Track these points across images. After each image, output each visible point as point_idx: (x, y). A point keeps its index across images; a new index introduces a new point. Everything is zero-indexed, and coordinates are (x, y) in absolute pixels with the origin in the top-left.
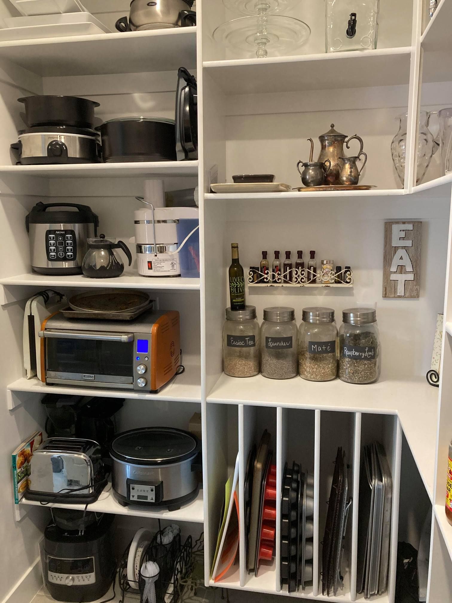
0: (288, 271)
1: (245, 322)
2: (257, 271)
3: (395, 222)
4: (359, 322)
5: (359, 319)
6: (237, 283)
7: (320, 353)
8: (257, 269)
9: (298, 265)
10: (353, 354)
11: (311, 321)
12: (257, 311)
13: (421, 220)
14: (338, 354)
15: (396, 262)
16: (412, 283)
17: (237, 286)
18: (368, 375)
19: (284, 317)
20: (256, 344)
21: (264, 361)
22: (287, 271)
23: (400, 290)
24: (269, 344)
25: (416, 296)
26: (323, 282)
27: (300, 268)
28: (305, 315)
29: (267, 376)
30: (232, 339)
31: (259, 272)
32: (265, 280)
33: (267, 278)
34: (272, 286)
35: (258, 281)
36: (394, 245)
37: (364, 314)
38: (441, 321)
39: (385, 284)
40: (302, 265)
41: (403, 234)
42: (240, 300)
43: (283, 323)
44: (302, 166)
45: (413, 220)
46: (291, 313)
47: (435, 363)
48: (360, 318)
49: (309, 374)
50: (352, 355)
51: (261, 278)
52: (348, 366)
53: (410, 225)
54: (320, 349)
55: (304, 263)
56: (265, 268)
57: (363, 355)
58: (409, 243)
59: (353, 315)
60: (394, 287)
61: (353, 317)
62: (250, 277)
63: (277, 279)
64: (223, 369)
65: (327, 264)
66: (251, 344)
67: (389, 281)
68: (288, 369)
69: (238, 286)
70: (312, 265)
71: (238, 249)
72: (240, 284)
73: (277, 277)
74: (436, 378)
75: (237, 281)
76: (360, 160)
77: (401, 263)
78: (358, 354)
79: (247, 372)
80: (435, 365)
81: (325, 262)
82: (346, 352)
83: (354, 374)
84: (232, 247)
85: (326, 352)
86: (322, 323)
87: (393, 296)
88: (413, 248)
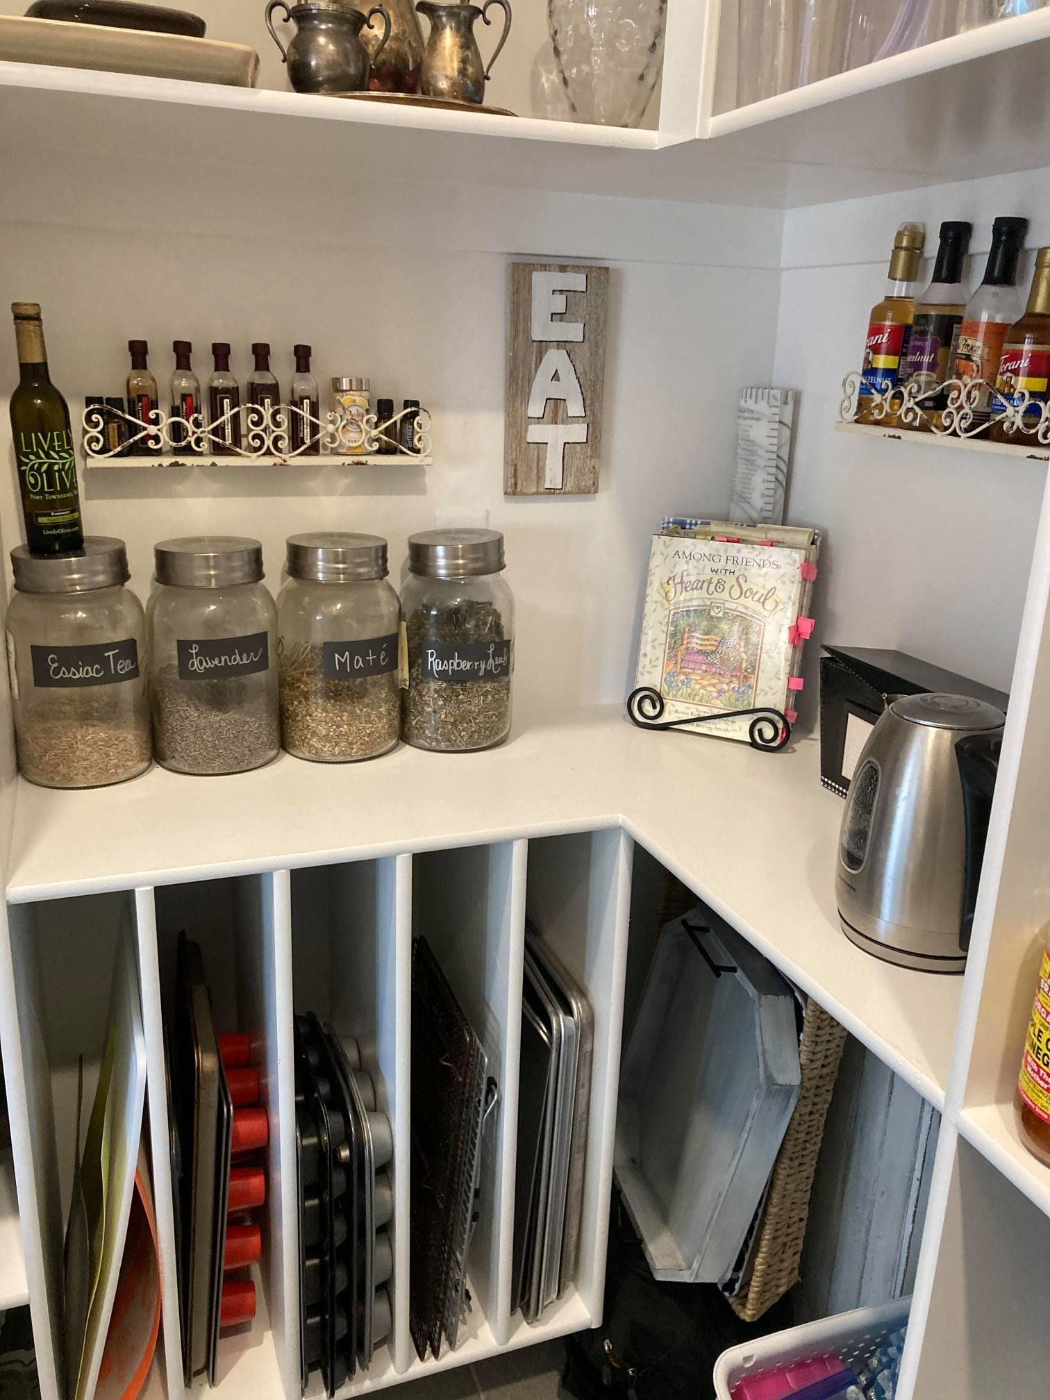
0: (228, 414)
1: (93, 596)
2: (120, 413)
3: (541, 265)
4: (461, 571)
5: (461, 562)
6: (48, 456)
7: (356, 673)
8: (116, 402)
9: (257, 393)
10: (455, 667)
11: (320, 576)
12: (129, 557)
13: (605, 264)
14: (404, 672)
15: (542, 388)
16: (581, 449)
17: (51, 465)
18: (494, 722)
19: (232, 569)
20: (142, 669)
21: (173, 722)
22: (222, 414)
23: (553, 475)
24: (193, 665)
25: (588, 489)
26: (344, 451)
27: (268, 401)
28: (298, 559)
29: (186, 769)
30: (53, 661)
31: (127, 417)
32: (151, 444)
33: (156, 439)
34: (176, 464)
35: (124, 448)
36: (537, 335)
37: (475, 548)
38: (662, 553)
39: (514, 457)
40: (273, 391)
41: (559, 304)
42: (61, 517)
43: (227, 590)
44: (286, 20)
45: (588, 263)
46: (253, 557)
47: (648, 668)
48: (463, 559)
49: (328, 745)
50: (453, 670)
51: (136, 438)
52: (441, 703)
53: (580, 275)
54: (361, 663)
55: (277, 384)
56: (142, 402)
57: (483, 667)
58: (574, 332)
59: (446, 551)
60: (538, 464)
61: (446, 557)
62: (94, 432)
63: (192, 440)
64: (20, 768)
65: (351, 390)
66: (126, 669)
67: (524, 445)
68: (258, 738)
69: (56, 467)
70: (306, 394)
71: (40, 326)
72: (62, 458)
73: (194, 433)
74: (654, 707)
75: (52, 447)
76: (488, 23)
77: (555, 391)
78: (468, 667)
79: (117, 766)
80: (649, 673)
81: (345, 386)
82: (435, 665)
83: (456, 726)
84: (19, 317)
85: (376, 669)
86: (356, 581)
87: (534, 490)
88: (586, 344)
